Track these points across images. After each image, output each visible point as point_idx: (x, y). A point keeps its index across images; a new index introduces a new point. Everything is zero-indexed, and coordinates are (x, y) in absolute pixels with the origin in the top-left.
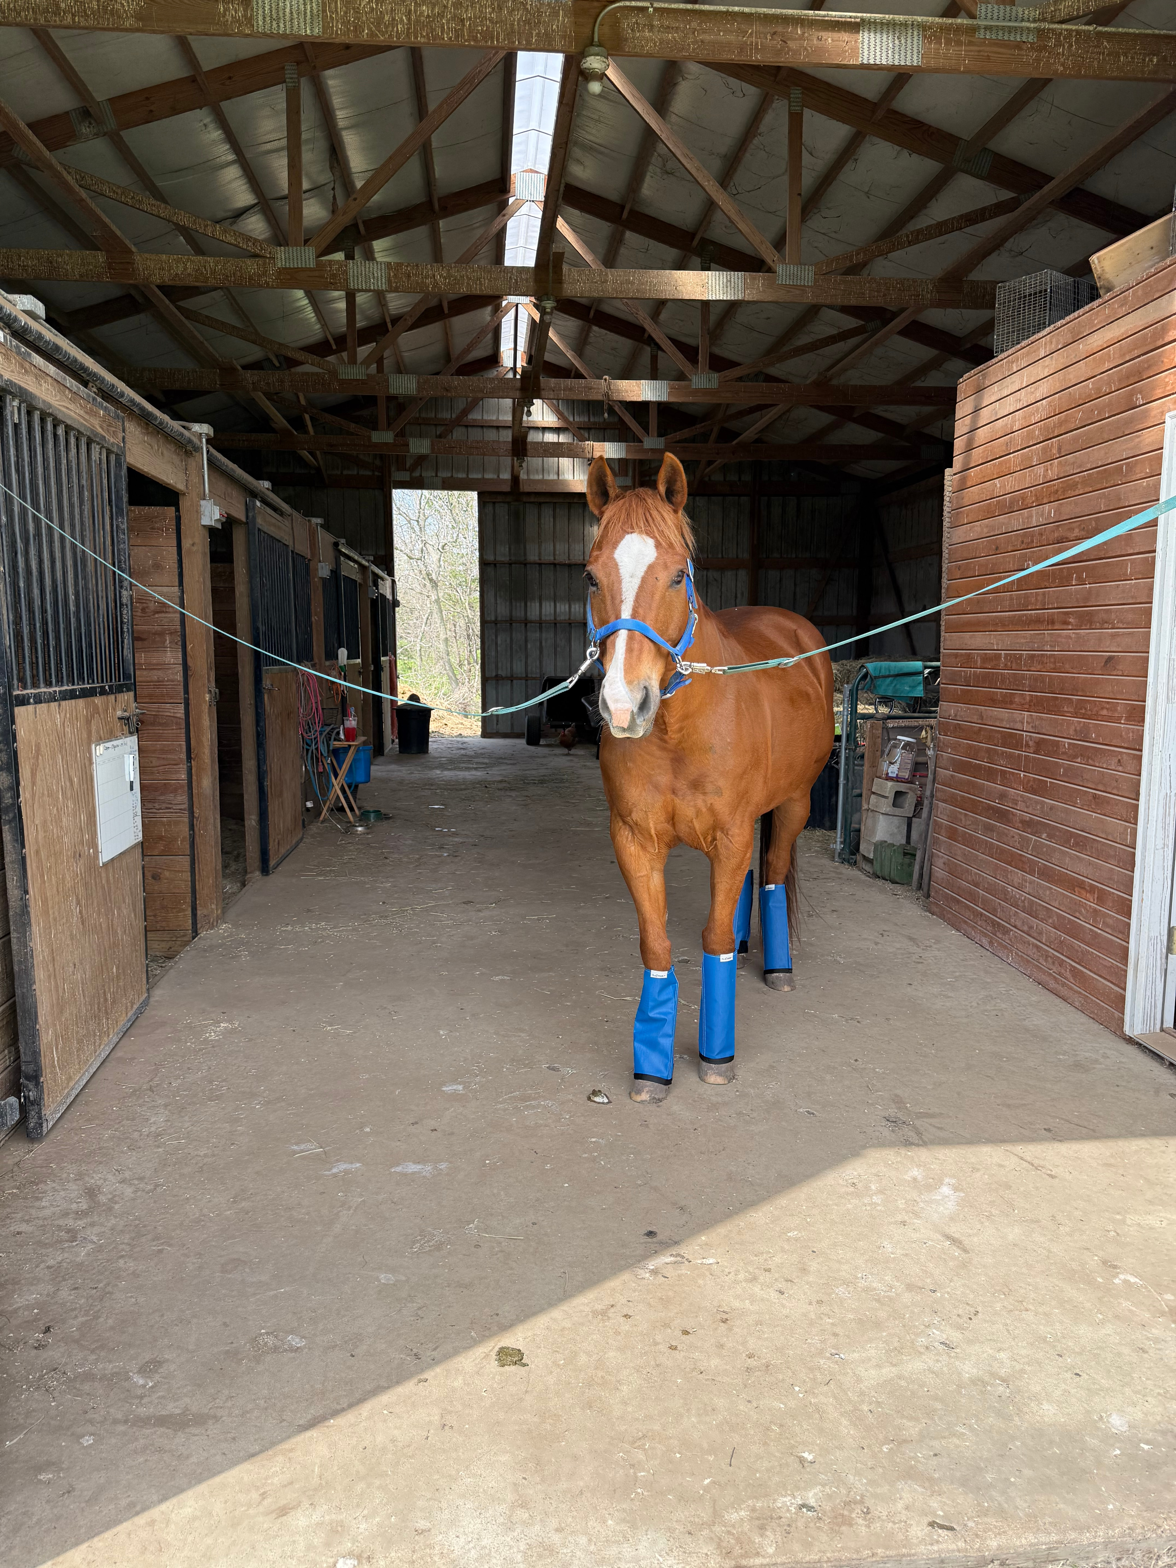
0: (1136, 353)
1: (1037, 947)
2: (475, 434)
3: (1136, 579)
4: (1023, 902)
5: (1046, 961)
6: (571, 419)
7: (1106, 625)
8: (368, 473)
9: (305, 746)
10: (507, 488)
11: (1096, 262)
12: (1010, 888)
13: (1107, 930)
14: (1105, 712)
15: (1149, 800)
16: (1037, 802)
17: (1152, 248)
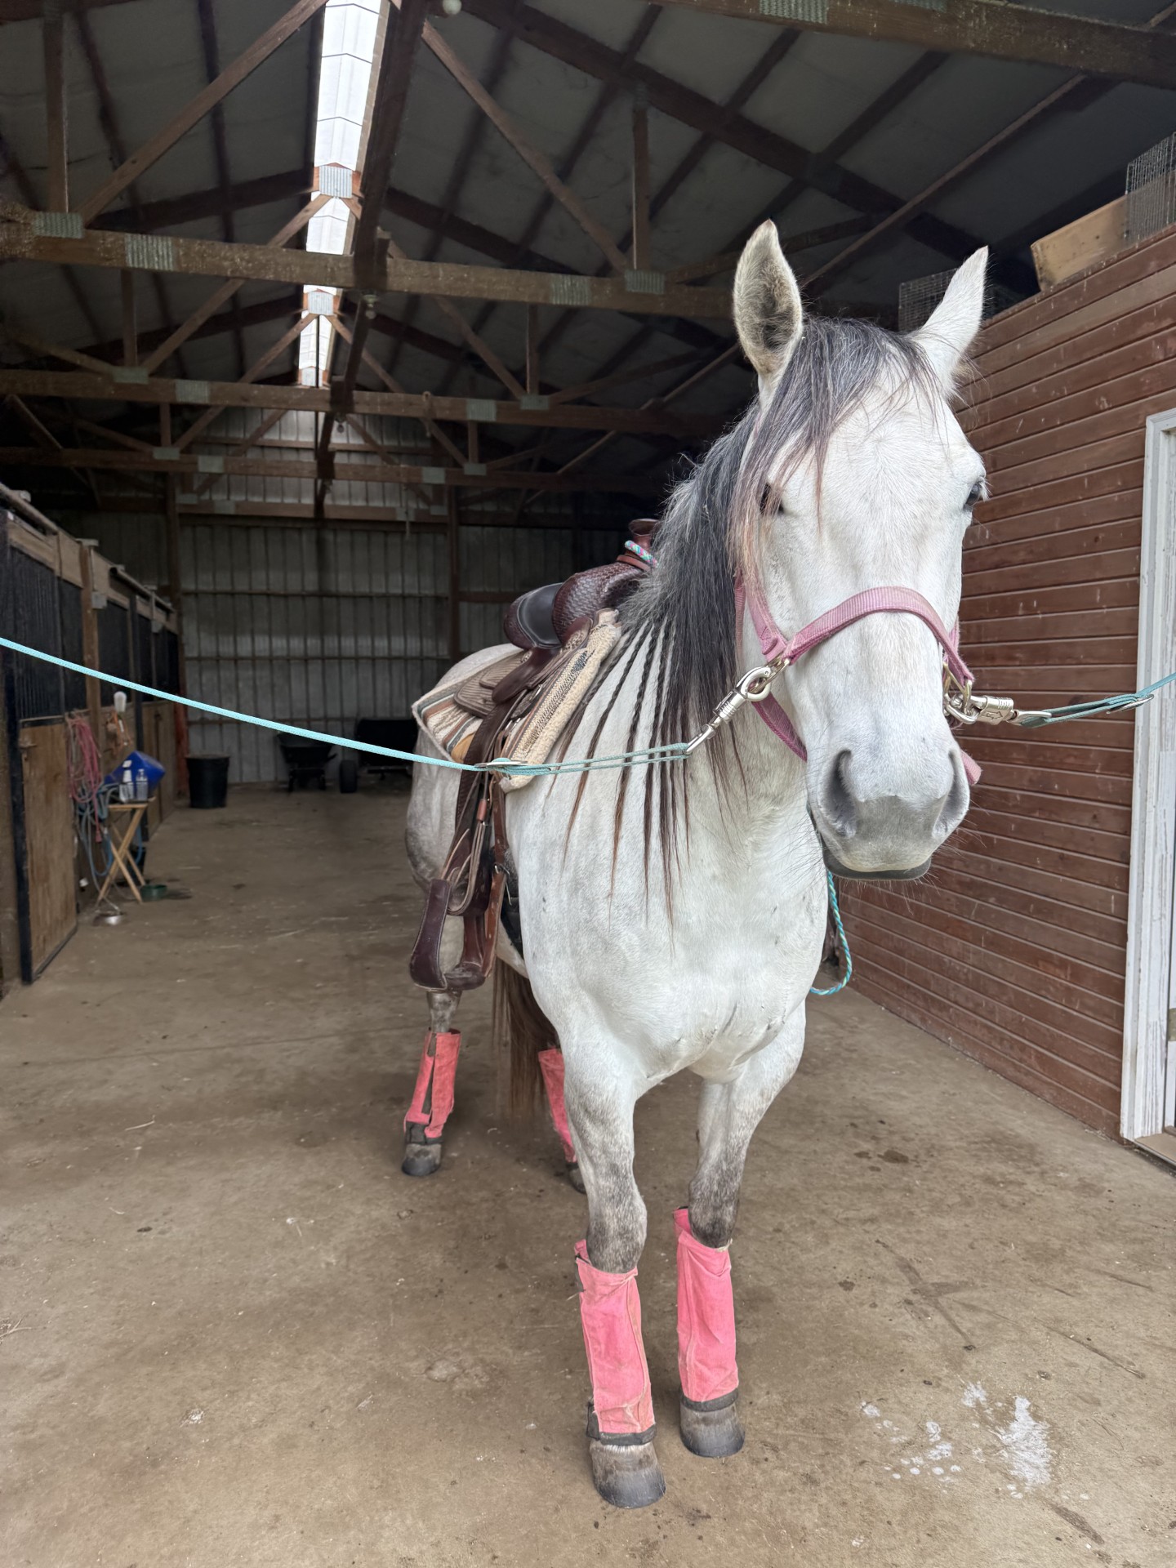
0: (1097, 350)
1: (989, 1028)
2: (272, 456)
3: (1108, 608)
4: (966, 974)
5: (1001, 1043)
6: (379, 442)
7: (1068, 661)
8: (149, 495)
9: (78, 812)
10: (310, 514)
11: (1039, 249)
12: (947, 959)
13: (1087, 1013)
14: (1071, 760)
15: (1143, 864)
16: (980, 862)
17: (1098, 237)
